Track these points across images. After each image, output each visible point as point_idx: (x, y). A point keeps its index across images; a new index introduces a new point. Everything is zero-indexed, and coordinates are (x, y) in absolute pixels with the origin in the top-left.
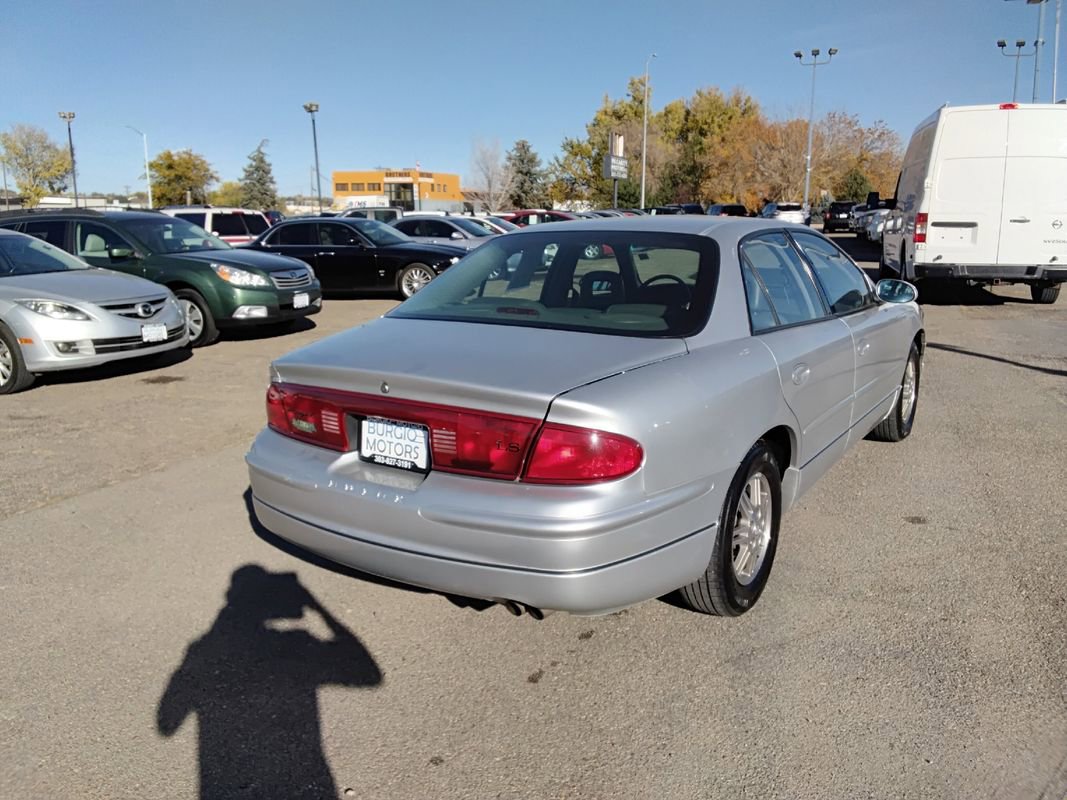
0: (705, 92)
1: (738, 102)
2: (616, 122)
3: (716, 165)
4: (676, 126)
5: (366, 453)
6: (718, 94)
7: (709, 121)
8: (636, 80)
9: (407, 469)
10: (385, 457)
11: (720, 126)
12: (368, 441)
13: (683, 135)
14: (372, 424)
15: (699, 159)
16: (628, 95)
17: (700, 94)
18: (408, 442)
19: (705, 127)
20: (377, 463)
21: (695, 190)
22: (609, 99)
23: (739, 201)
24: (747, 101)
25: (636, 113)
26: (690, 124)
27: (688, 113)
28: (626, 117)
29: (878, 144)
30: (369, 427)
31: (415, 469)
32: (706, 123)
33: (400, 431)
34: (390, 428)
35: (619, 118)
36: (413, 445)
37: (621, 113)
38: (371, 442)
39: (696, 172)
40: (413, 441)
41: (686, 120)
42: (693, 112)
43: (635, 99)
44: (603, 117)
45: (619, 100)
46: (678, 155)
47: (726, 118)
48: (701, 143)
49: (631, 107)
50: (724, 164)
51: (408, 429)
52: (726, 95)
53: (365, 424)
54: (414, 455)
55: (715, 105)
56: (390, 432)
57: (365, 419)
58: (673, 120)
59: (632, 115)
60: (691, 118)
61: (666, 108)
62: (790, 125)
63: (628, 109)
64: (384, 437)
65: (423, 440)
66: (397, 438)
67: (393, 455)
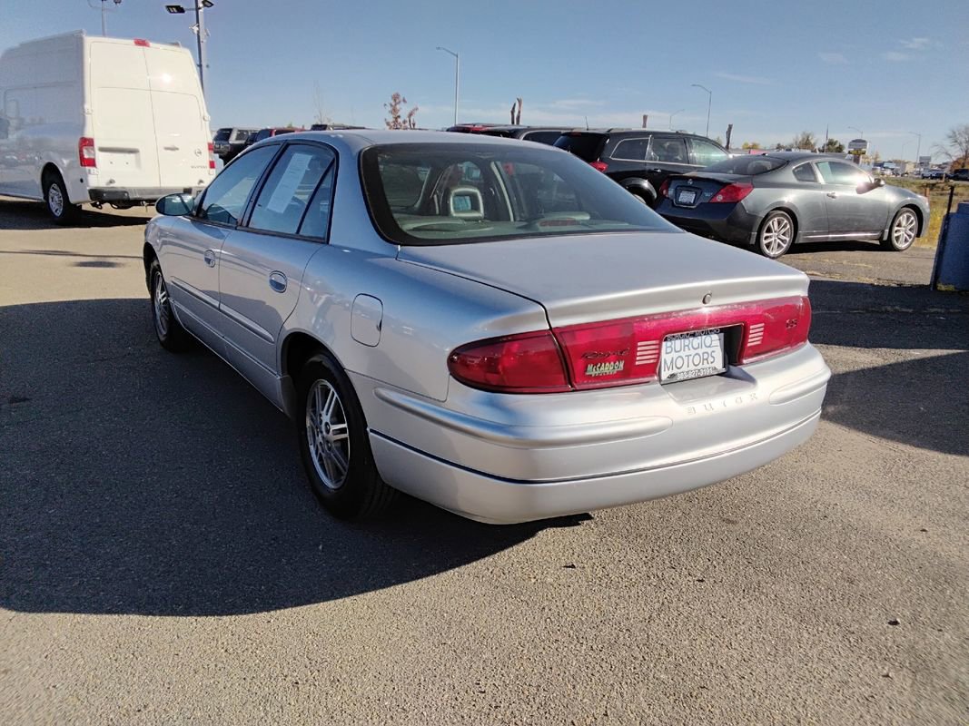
5: (665, 374)
10: (686, 373)
12: (666, 362)
14: (670, 344)
18: (705, 349)
20: (678, 381)
30: (668, 347)
33: (695, 341)
34: (685, 341)
36: (709, 350)
38: (669, 362)
40: (710, 346)
53: (664, 346)
54: (711, 360)
56: (688, 346)
57: (666, 339)
64: (682, 354)
65: (718, 343)
66: (695, 349)
67: (692, 367)
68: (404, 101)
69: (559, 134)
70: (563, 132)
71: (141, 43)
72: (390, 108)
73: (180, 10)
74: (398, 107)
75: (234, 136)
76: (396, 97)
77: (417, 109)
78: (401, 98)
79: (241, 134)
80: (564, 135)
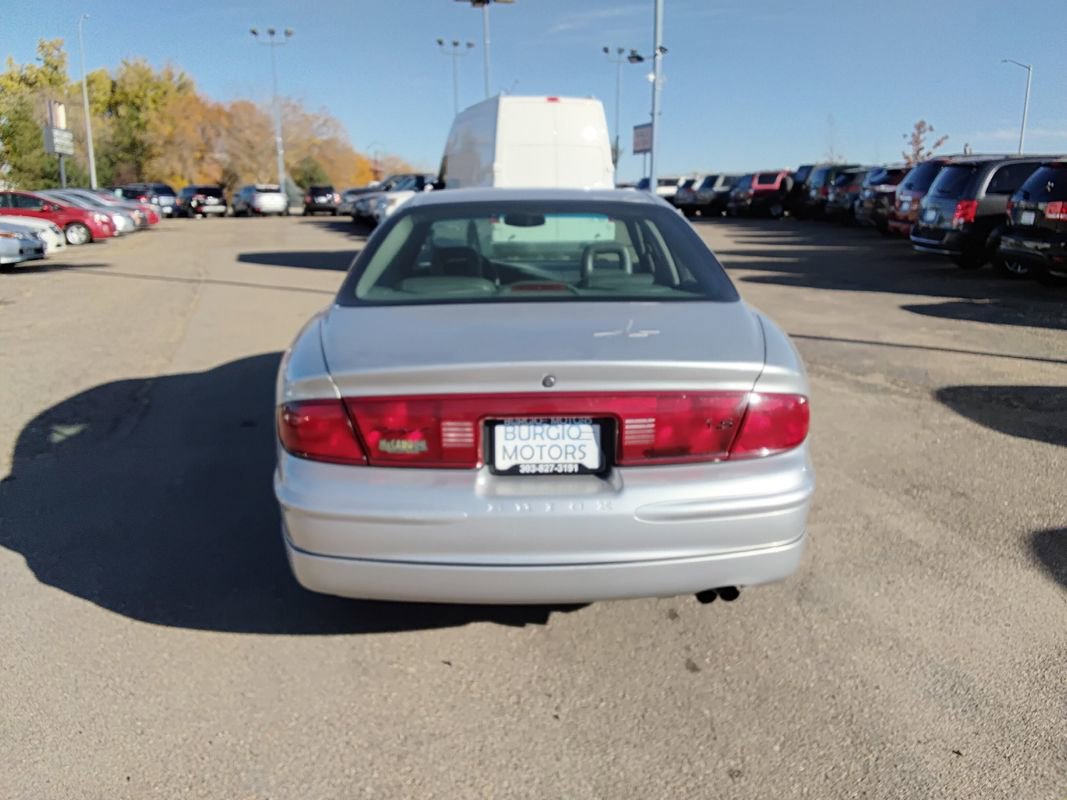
0: (132, 62)
1: (170, 76)
2: (28, 90)
3: (160, 142)
4: (103, 97)
5: (502, 464)
6: (147, 66)
7: (141, 94)
8: (47, 43)
9: (573, 473)
10: (537, 465)
11: (154, 101)
12: (505, 450)
13: (112, 107)
14: (510, 429)
15: (140, 136)
16: (38, 59)
17: (126, 64)
18: (568, 441)
19: (138, 101)
20: (525, 474)
21: (138, 169)
22: (14, 62)
23: (191, 182)
24: (182, 75)
25: (50, 80)
26: (118, 97)
27: (114, 85)
28: (38, 84)
29: (324, 130)
30: (506, 433)
31: (583, 470)
32: (137, 97)
33: (555, 430)
34: (539, 429)
35: (31, 85)
36: (577, 443)
37: (32, 79)
38: (510, 451)
39: (136, 150)
40: (578, 438)
41: (113, 91)
42: (119, 83)
43: (47, 64)
44: (10, 83)
45: (28, 64)
46: (111, 131)
47: (160, 92)
48: (137, 119)
49: (43, 72)
50: (169, 142)
51: (567, 426)
52: (157, 70)
53: (499, 430)
54: (578, 454)
55: (145, 79)
56: (541, 435)
57: (501, 422)
58: (98, 90)
59: (45, 82)
60: (118, 90)
61: (87, 77)
62: (234, 106)
63: (41, 76)
64: (531, 442)
65: (592, 436)
66: (552, 439)
67: (547, 459)
68: (931, 129)
69: (1039, 165)
70: (1043, 161)
71: (553, 100)
72: (910, 139)
73: (640, 59)
74: (922, 137)
75: (720, 182)
76: (920, 127)
77: (946, 137)
78: (927, 126)
79: (728, 180)
80: (1045, 165)
